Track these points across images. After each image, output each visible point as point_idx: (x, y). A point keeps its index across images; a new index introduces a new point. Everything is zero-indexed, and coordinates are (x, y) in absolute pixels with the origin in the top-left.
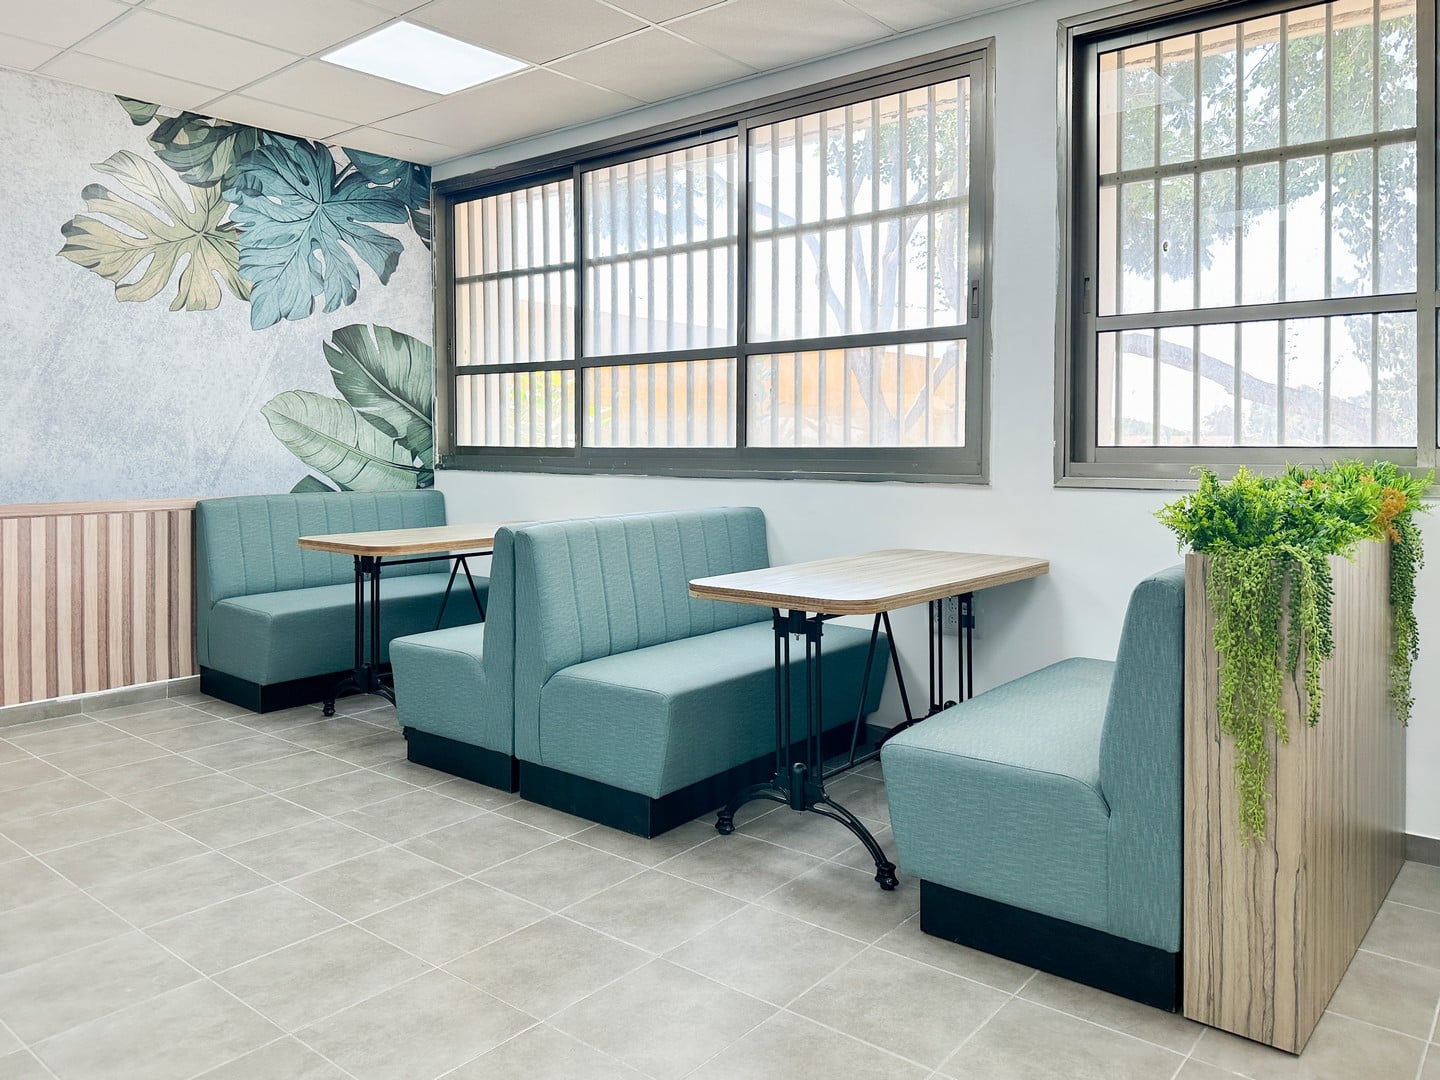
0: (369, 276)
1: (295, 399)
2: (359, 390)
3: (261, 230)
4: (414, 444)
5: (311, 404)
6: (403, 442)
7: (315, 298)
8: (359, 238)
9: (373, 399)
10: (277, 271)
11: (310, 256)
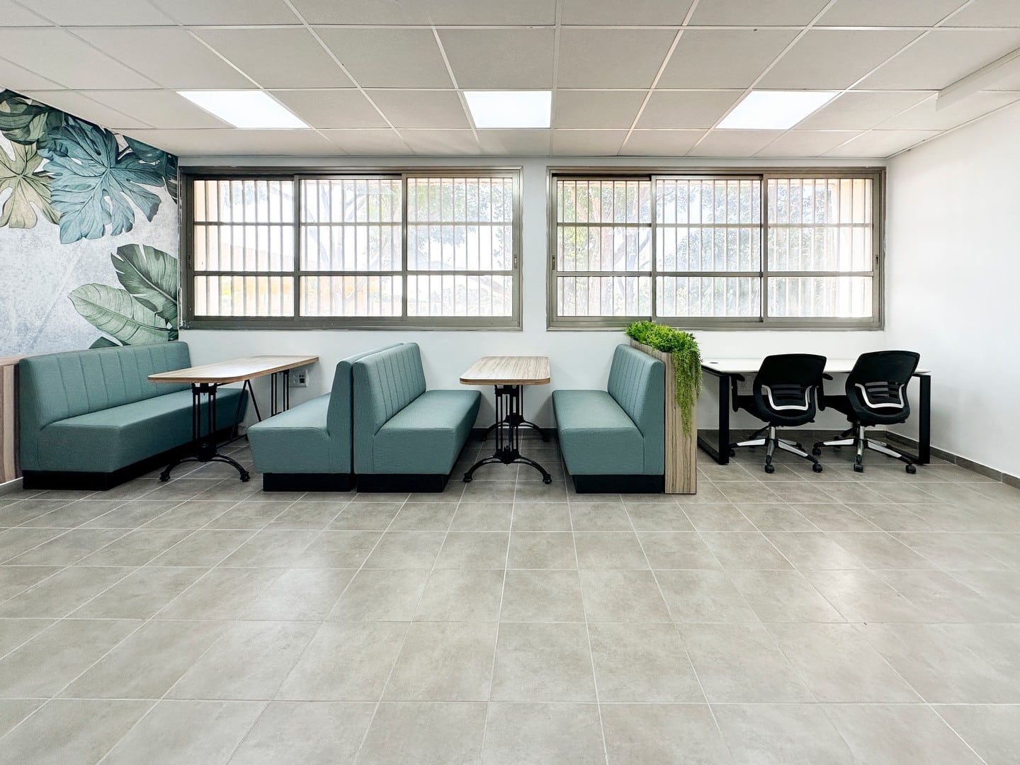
0: (140, 216)
1: (92, 289)
2: (135, 284)
3: (66, 179)
4: (167, 315)
5: (103, 293)
6: (161, 314)
7: (106, 226)
8: (133, 192)
9: (143, 289)
10: (79, 207)
11: (102, 200)
